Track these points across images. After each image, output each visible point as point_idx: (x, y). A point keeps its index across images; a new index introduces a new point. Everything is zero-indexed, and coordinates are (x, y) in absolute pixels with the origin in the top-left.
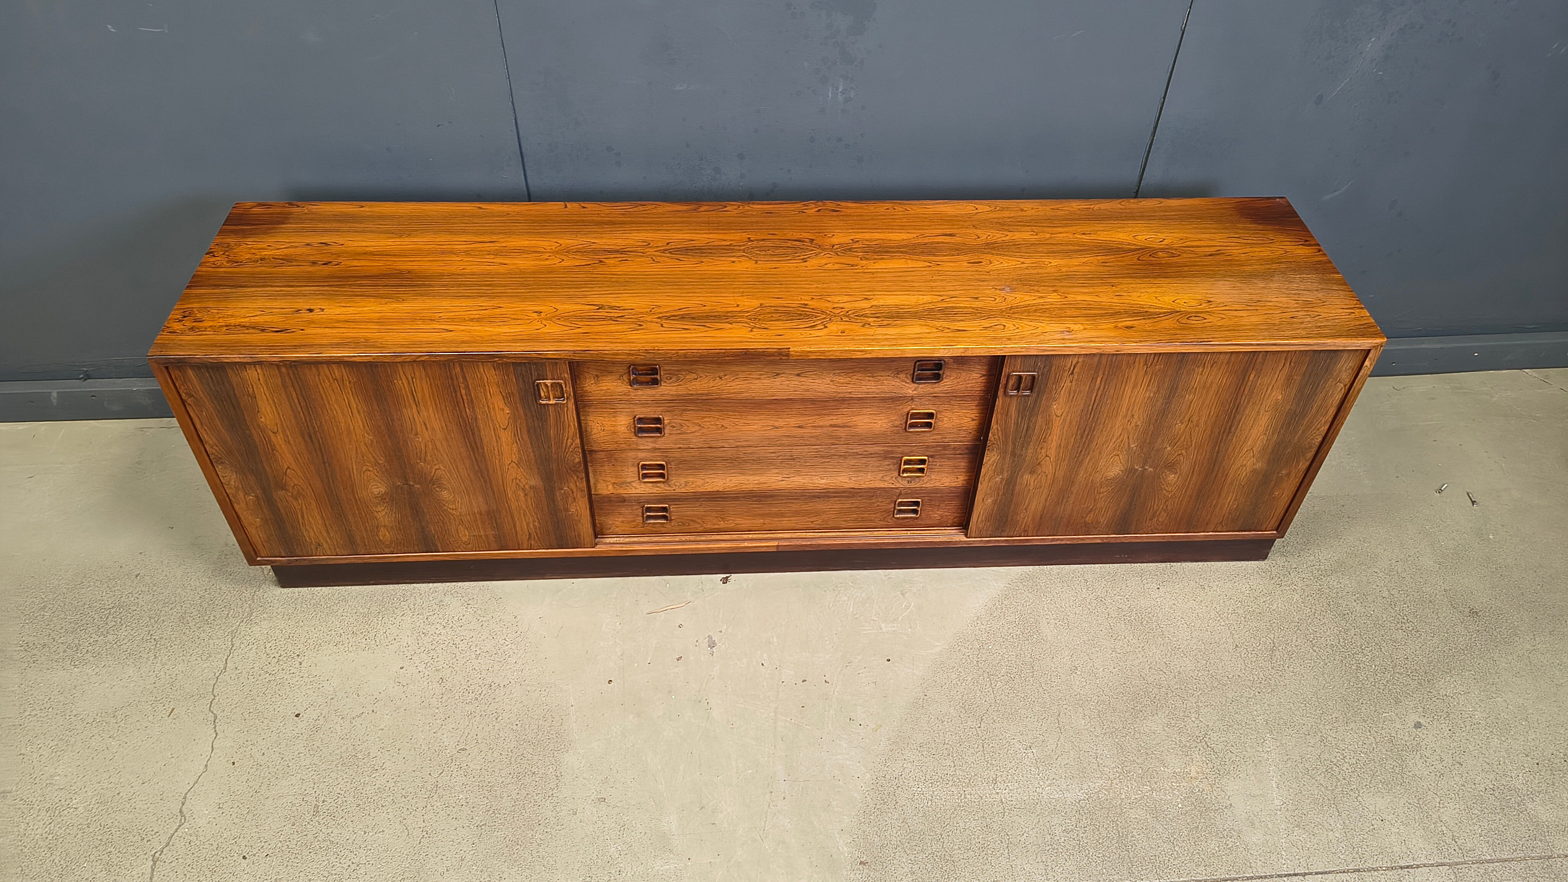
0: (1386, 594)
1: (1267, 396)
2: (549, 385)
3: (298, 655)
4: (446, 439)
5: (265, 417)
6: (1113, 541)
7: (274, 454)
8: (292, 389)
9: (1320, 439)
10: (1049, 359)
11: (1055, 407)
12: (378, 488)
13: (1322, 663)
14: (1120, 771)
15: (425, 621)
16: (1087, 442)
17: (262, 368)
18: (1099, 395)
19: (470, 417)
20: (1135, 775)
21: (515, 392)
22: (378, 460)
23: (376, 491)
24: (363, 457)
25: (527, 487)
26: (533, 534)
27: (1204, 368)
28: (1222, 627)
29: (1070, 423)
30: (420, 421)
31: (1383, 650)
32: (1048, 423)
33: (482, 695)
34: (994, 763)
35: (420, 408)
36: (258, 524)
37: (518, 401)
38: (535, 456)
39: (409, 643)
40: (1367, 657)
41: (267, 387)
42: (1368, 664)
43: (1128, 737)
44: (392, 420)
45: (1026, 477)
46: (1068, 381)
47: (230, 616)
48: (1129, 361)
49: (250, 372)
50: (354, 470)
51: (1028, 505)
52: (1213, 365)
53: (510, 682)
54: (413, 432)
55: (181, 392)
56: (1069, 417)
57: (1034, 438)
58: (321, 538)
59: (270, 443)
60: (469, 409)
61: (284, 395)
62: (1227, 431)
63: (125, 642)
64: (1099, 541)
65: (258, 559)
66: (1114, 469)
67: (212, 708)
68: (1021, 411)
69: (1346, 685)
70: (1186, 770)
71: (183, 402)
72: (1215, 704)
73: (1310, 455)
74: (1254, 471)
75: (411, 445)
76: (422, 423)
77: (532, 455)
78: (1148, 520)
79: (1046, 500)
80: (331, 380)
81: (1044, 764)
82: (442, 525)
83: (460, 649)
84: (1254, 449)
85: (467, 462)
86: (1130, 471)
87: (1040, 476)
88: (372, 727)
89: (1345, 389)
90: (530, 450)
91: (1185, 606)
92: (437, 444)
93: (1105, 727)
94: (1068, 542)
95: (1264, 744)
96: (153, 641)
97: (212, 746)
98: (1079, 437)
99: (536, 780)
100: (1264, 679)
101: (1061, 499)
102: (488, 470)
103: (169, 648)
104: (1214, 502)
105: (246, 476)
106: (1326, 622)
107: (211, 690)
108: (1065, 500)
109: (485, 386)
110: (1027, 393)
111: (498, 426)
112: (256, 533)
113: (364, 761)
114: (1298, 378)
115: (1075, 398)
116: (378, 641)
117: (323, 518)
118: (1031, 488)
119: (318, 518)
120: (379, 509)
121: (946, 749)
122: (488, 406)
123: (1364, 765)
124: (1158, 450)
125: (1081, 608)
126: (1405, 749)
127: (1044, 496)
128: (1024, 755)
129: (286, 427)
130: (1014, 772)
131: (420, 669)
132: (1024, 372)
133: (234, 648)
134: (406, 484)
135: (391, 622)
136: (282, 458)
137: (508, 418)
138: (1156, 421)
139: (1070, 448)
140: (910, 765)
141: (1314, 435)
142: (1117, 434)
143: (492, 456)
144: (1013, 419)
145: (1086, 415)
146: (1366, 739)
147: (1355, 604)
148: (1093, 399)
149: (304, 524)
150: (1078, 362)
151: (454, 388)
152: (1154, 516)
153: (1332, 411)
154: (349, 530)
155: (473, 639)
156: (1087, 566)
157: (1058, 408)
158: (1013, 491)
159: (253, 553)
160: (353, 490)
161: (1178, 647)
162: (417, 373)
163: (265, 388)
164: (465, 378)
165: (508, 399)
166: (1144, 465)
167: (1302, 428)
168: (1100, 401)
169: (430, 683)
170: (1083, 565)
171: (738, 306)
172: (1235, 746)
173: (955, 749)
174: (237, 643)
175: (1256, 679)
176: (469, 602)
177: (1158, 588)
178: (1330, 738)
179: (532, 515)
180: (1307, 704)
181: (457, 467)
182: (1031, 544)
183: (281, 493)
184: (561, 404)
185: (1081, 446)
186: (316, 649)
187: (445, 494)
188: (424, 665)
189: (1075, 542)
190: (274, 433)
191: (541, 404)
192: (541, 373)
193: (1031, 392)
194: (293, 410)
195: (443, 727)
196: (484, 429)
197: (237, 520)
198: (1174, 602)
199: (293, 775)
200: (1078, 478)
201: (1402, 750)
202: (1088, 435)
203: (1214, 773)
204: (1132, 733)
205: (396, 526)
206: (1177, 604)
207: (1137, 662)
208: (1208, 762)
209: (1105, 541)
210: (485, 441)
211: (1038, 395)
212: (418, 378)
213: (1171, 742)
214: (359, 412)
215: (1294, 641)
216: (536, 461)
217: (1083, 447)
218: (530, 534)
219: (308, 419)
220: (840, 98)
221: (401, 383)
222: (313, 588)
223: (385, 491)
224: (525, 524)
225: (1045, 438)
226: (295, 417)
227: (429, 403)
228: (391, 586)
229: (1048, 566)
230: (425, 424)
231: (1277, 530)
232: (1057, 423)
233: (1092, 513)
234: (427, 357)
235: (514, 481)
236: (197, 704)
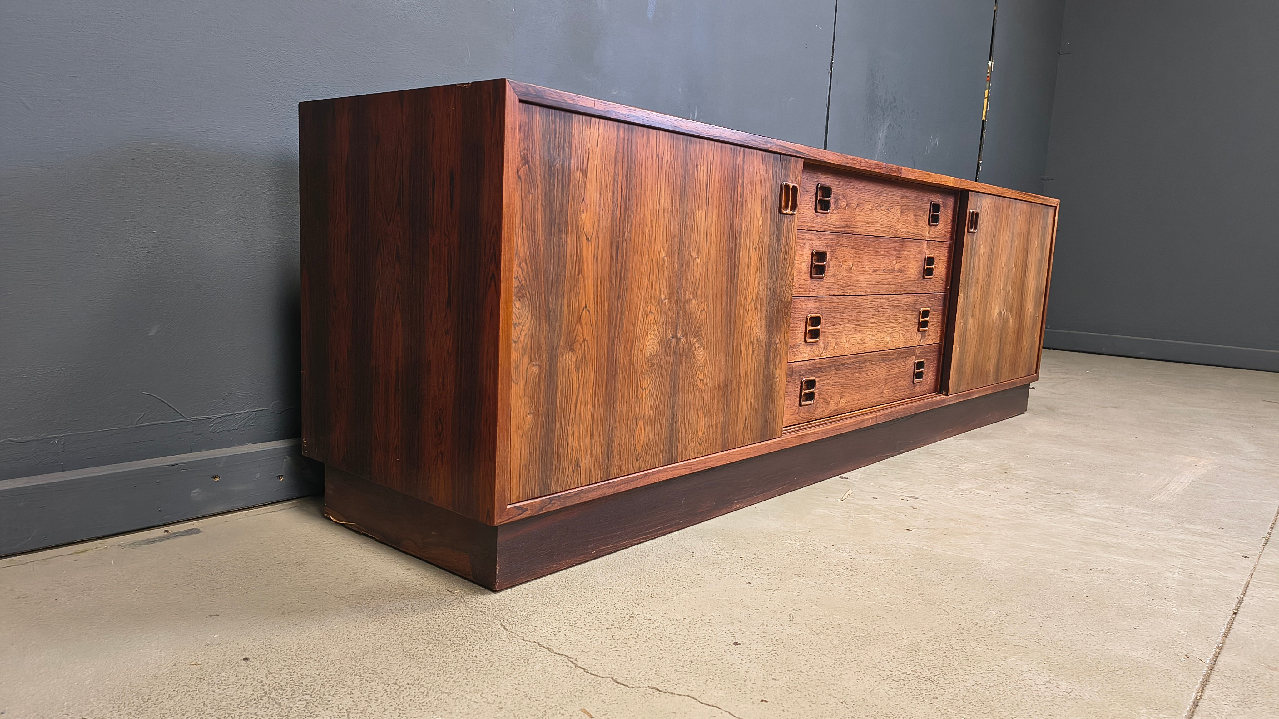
2: (791, 188)
3: (631, 617)
4: (717, 261)
5: (587, 210)
7: (577, 281)
8: (620, 166)
12: (652, 344)
19: (738, 228)
21: (769, 196)
22: (663, 294)
23: (650, 350)
24: (652, 287)
25: (756, 339)
26: (748, 418)
30: (705, 231)
35: (709, 210)
37: (769, 209)
38: (767, 291)
44: (686, 228)
45: (970, 321)
49: (593, 130)
50: (640, 312)
51: (970, 353)
54: (697, 249)
56: (985, 257)
58: (582, 450)
59: (580, 259)
60: (738, 218)
65: (507, 507)
67: (631, 686)
73: (1043, 300)
74: (1031, 314)
75: (690, 269)
76: (705, 235)
77: (764, 290)
78: (1004, 366)
80: (654, 157)
82: (688, 410)
84: (1031, 293)
85: (724, 298)
86: (1000, 314)
90: (766, 282)
92: (709, 268)
98: (987, 278)
101: (980, 346)
102: (736, 313)
105: (540, 325)
107: (594, 677)
109: (754, 185)
111: (752, 244)
118: (971, 334)
120: (645, 384)
122: (751, 214)
127: (975, 343)
129: (600, 230)
133: (542, 643)
134: (675, 337)
136: (585, 286)
137: (760, 232)
143: (742, 290)
145: (989, 257)
150: (989, 203)
151: (735, 183)
154: (611, 430)
159: (506, 494)
160: (631, 350)
162: (716, 158)
164: (743, 170)
165: (763, 206)
168: (994, 242)
174: (535, 639)
179: (752, 386)
181: (716, 308)
183: (567, 357)
184: (793, 215)
187: (700, 354)
190: (588, 239)
191: (783, 214)
192: (787, 172)
194: (613, 202)
196: (743, 247)
200: (986, 322)
205: (652, 417)
210: (739, 268)
212: (715, 164)
216: (767, 298)
219: (622, 217)
221: (703, 169)
223: (656, 351)
224: (745, 401)
226: (613, 213)
231: (1036, 373)
233: (989, 361)
235: (750, 329)
236: (603, 693)
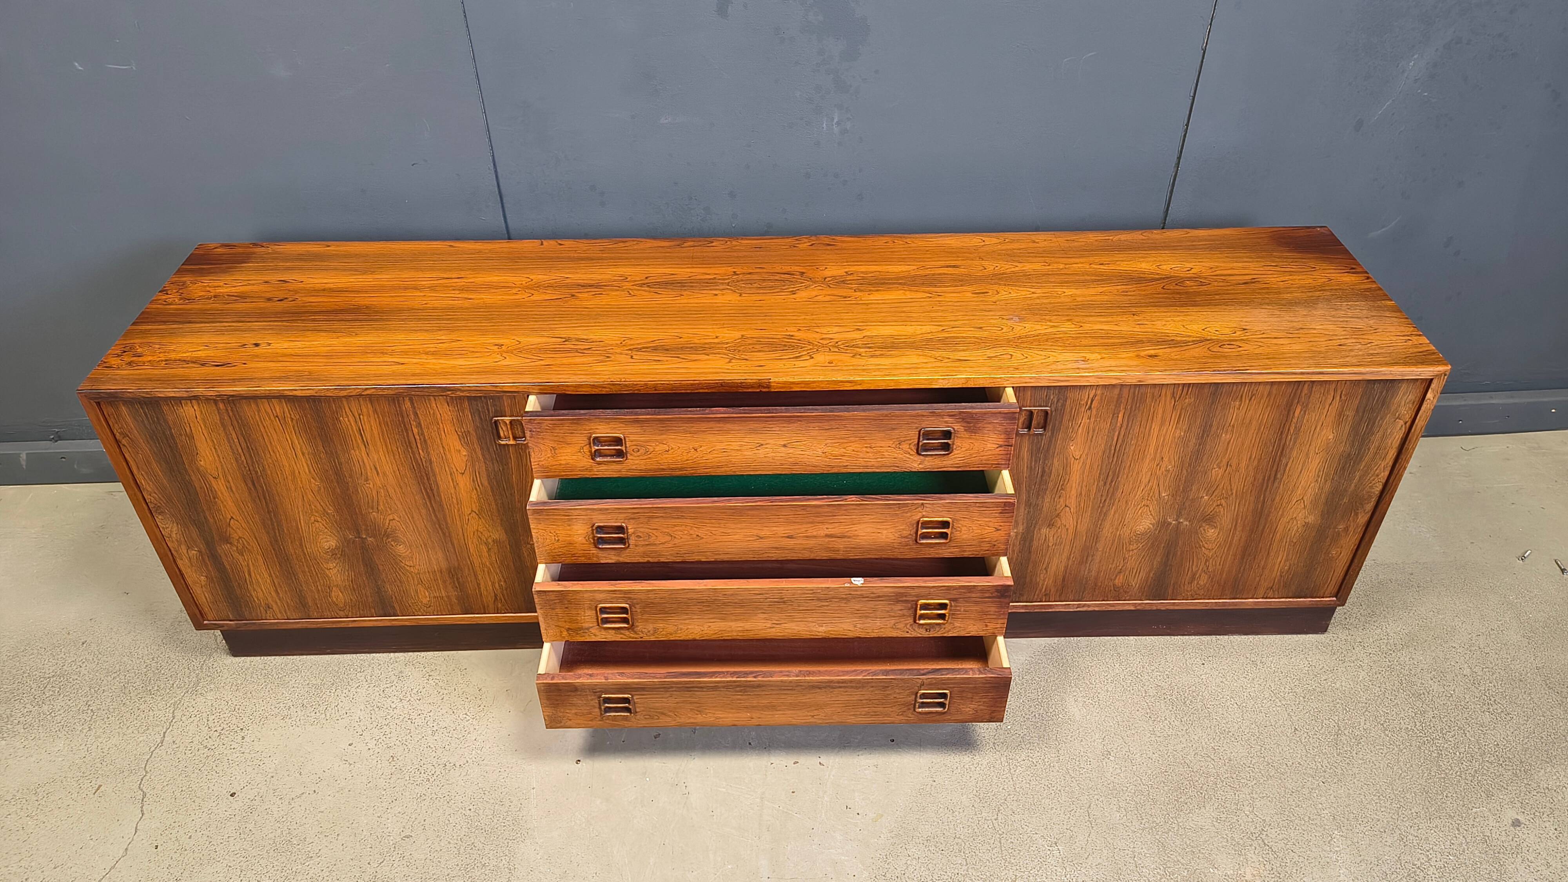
0: (1467, 671)
1: (1315, 436)
2: (508, 422)
3: (242, 729)
4: (400, 485)
5: (205, 460)
6: (1147, 608)
7: (216, 503)
8: (231, 428)
9: (1379, 487)
10: (1062, 390)
11: (1072, 448)
12: (329, 542)
13: (1396, 749)
14: (1162, 873)
15: (381, 692)
16: (1111, 490)
17: (199, 404)
18: (1122, 433)
19: (424, 460)
20: (1179, 877)
21: (471, 430)
22: (327, 509)
23: (326, 546)
24: (310, 505)
25: (490, 540)
26: (500, 595)
27: (1241, 400)
28: (1278, 708)
29: (1091, 466)
30: (370, 465)
31: (1468, 735)
32: (1066, 466)
33: (435, 776)
34: (1013, 861)
35: (369, 449)
36: (203, 583)
37: (475, 440)
38: (497, 505)
39: (361, 718)
40: (1449, 743)
41: (205, 426)
42: (1451, 751)
43: (1170, 833)
44: (340, 464)
45: (1044, 531)
46: (1086, 417)
47: (175, 685)
48: (1153, 393)
49: (187, 408)
50: (302, 521)
51: (1049, 563)
52: (1251, 398)
53: (467, 762)
54: (363, 478)
55: (115, 431)
56: (1089, 460)
57: (1051, 485)
58: (270, 600)
59: (211, 491)
60: (423, 452)
61: (223, 434)
62: (1272, 479)
63: (59, 713)
64: (1132, 608)
65: (205, 622)
66: (1146, 523)
67: (142, 786)
68: (1034, 453)
69: (1426, 775)
70: (1239, 872)
71: (117, 442)
72: (1271, 796)
73: (1370, 507)
74: (1306, 525)
75: (361, 490)
76: (373, 468)
77: (493, 503)
78: (1186, 583)
79: (1069, 559)
80: (272, 417)
81: (1072, 864)
82: (399, 585)
83: (416, 724)
84: (1305, 499)
85: (424, 511)
86: (1163, 525)
87: (1059, 530)
88: (312, 809)
89: (1405, 428)
90: (491, 498)
91: (1235, 684)
92: (389, 490)
93: (1143, 821)
94: (1097, 609)
95: (1332, 843)
96: (89, 711)
97: (136, 828)
98: (1101, 483)
99: (486, 872)
100: (1329, 767)
101: (1085, 558)
102: (447, 524)
103: (106, 720)
104: (1263, 563)
105: (188, 528)
106: (1399, 703)
107: (143, 766)
108: (1090, 558)
109: (438, 424)
110: (1040, 431)
111: (455, 470)
112: (203, 595)
113: (298, 847)
114: (1350, 413)
115: (1094, 437)
116: (328, 715)
117: (271, 576)
118: (1050, 545)
119: (266, 576)
120: (331, 565)
121: (957, 844)
122: (443, 447)
123: (1454, 869)
124: (1193, 500)
125: (1113, 685)
126: (1502, 850)
127: (1065, 554)
128: (1049, 852)
129: (227, 471)
130: (1036, 872)
131: (370, 746)
132: (1034, 407)
133: (174, 721)
134: (359, 537)
135: (344, 695)
136: (225, 506)
137: (465, 460)
138: (1190, 465)
139: (1092, 497)
140: (914, 862)
141: (1373, 482)
142: (1145, 480)
143: (450, 506)
144: (1026, 461)
145: (1108, 458)
146: (1454, 839)
147: (1431, 682)
148: (1115, 439)
149: (251, 582)
150: (1095, 395)
151: (405, 425)
152: (1193, 578)
153: (1392, 454)
154: (300, 591)
155: (431, 714)
156: (1119, 638)
157: (1075, 449)
158: (1030, 547)
159: (199, 616)
160: (301, 545)
161: (1227, 730)
162: (364, 410)
163: (203, 427)
164: (416, 414)
165: (464, 438)
166: (1178, 517)
167: (1358, 474)
168: (1123, 441)
169: (379, 762)
170: (1115, 638)
171: (717, 337)
172: (1297, 844)
173: (967, 844)
174: (178, 714)
175: (1320, 767)
176: (431, 674)
177: (1203, 664)
178: (1410, 837)
179: (497, 574)
180: (1381, 797)
181: (413, 518)
182: (1053, 610)
183: (226, 547)
184: (522, 444)
185: (1105, 494)
186: (261, 723)
187: (401, 549)
188: (375, 742)
189: (1104, 608)
190: (215, 478)
191: (500, 445)
192: (498, 409)
193: (1045, 430)
194: (234, 453)
195: (389, 811)
196: (440, 473)
197: (181, 577)
198: (1221, 680)
199: (219, 861)
200: (1104, 531)
201: (1499, 853)
202: (1112, 482)
203: (1273, 876)
204: (1175, 829)
205: (350, 586)
206: (1226, 682)
207: (1179, 747)
208: (1265, 863)
209: (1139, 608)
210: (441, 489)
211: (1052, 434)
212: (365, 414)
213: (1221, 840)
214: (303, 454)
215: (1362, 724)
216: (498, 510)
217: (1107, 496)
218: (496, 596)
219: (249, 462)
220: (836, 129)
221: (348, 420)
222: (266, 658)
223: (336, 546)
224: (490, 583)
225: (1063, 485)
226: (237, 461)
227: (379, 443)
228: (349, 655)
229: (1075, 638)
230: (376, 468)
231: (1336, 597)
232: (1076, 467)
233: (1122, 575)
234: (373, 390)
235: (476, 533)
236: (126, 780)
